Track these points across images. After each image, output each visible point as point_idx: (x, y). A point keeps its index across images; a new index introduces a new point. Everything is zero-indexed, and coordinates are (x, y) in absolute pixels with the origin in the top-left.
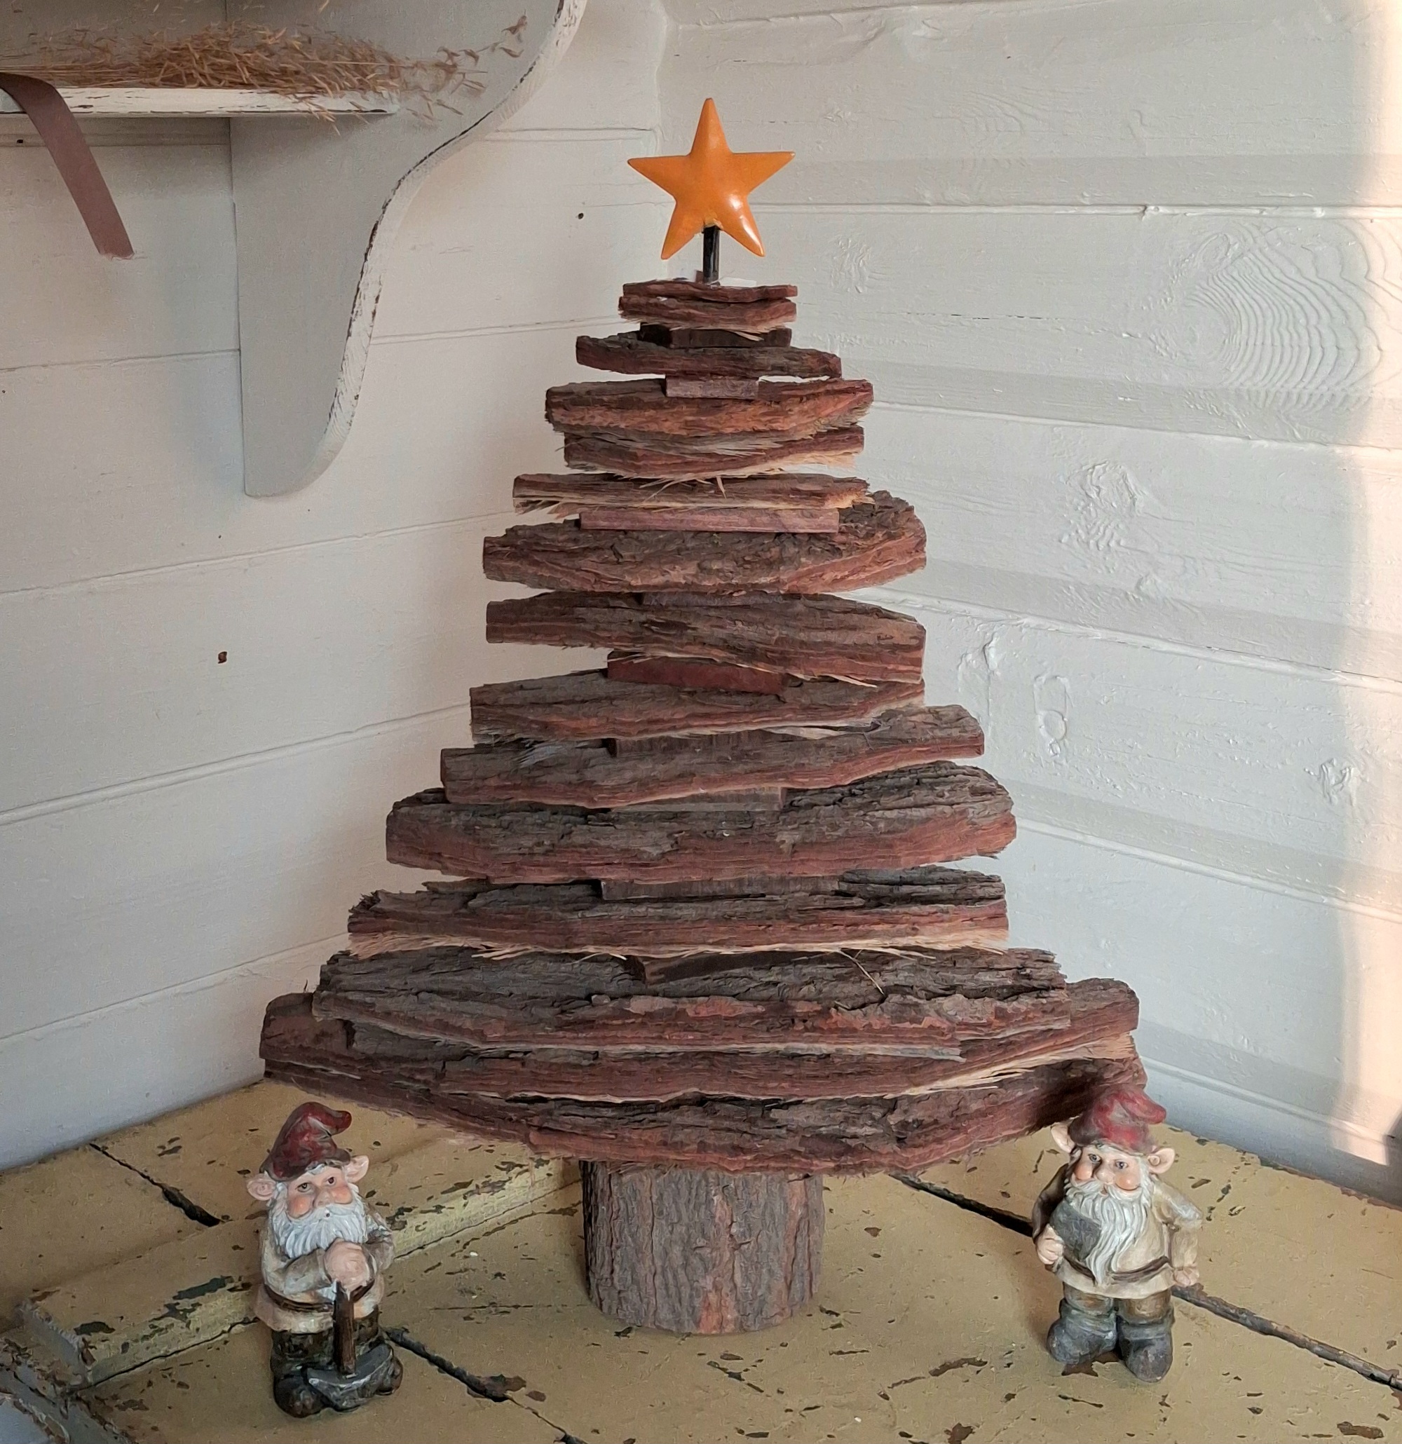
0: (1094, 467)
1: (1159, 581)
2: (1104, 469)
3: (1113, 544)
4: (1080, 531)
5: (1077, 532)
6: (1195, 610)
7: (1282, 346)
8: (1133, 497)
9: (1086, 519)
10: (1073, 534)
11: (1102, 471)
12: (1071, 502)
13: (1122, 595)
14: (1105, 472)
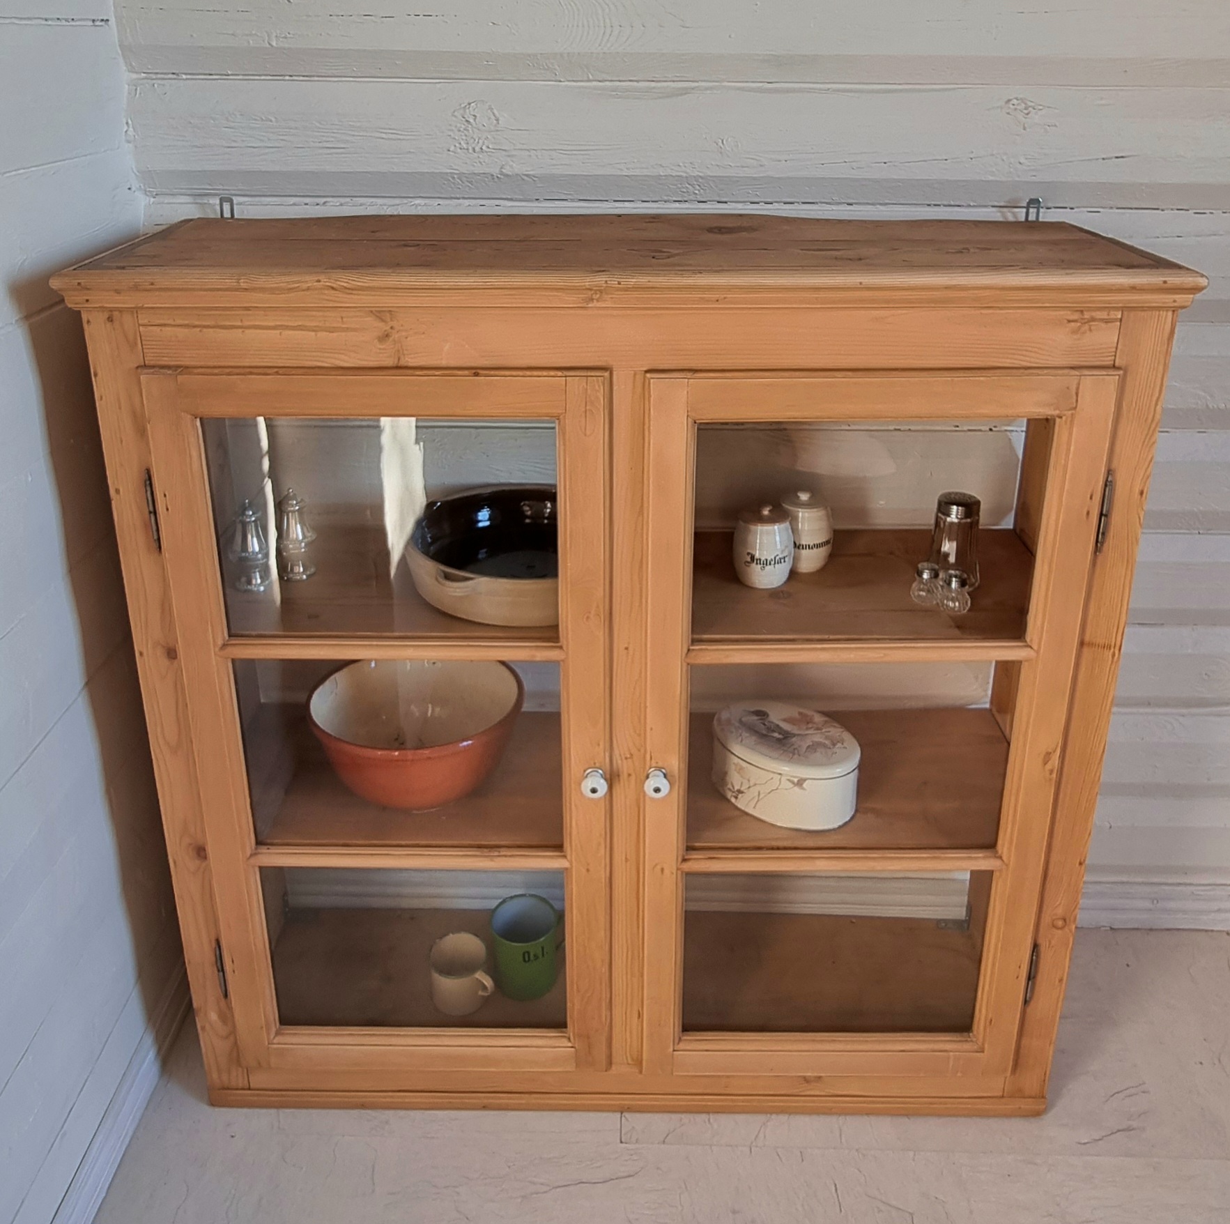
0: (469, 104)
1: (514, 165)
2: (476, 105)
3: (484, 148)
4: (462, 143)
5: (460, 144)
6: (535, 179)
7: (589, 27)
8: (497, 120)
9: (466, 136)
10: (457, 145)
11: (475, 106)
12: (456, 126)
13: (490, 177)
14: (477, 107)
